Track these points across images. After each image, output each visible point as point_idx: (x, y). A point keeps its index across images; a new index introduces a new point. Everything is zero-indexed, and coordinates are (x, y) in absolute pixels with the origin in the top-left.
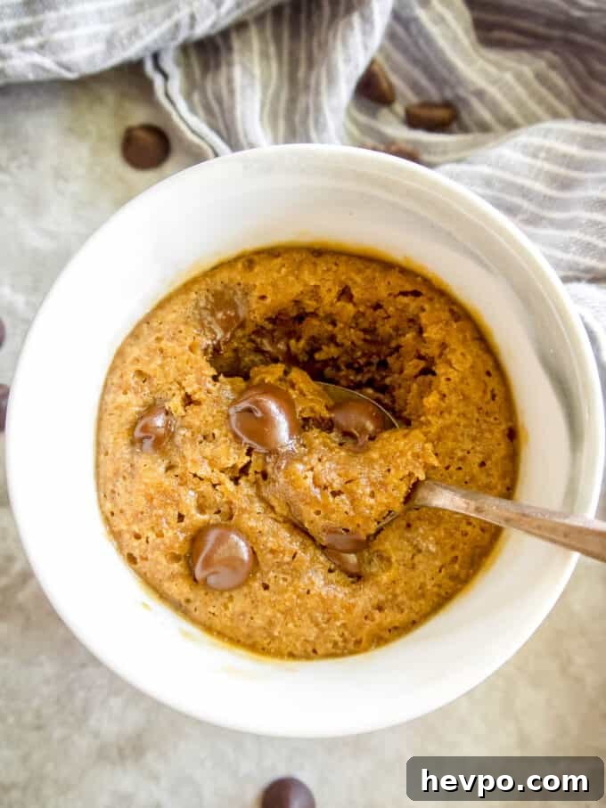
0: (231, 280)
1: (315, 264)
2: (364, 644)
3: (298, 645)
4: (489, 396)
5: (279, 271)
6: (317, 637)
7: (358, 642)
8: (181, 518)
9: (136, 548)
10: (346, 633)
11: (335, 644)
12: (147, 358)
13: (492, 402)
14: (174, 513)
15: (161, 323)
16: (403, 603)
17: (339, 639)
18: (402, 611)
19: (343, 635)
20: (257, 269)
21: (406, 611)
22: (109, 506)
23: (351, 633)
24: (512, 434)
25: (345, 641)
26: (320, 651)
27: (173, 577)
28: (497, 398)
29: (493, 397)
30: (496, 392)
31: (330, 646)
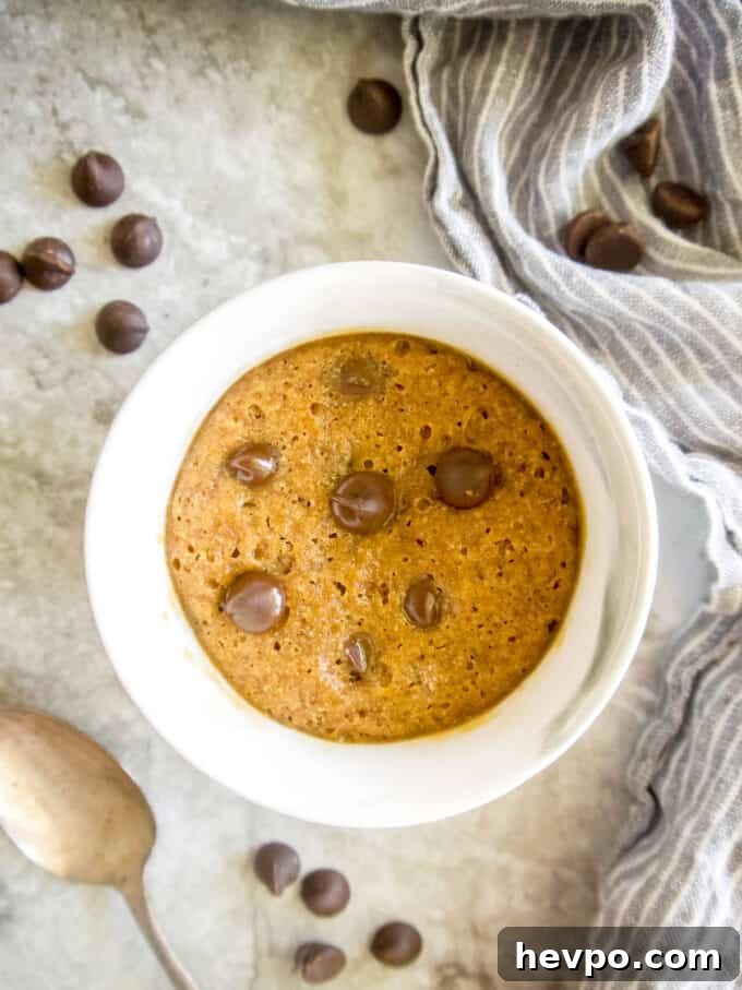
0: (378, 355)
1: (464, 378)
2: (335, 734)
3: (279, 708)
4: (552, 584)
5: (427, 370)
6: (298, 710)
7: (330, 731)
8: (236, 554)
9: (186, 558)
10: (323, 720)
11: (310, 722)
12: (269, 398)
13: (551, 590)
14: (231, 546)
15: (296, 368)
16: (384, 719)
17: (315, 720)
18: (379, 725)
19: (319, 719)
20: (408, 356)
21: (383, 726)
22: (178, 511)
23: (328, 722)
24: (553, 627)
25: (319, 724)
26: (296, 721)
27: (202, 598)
28: (558, 589)
29: (556, 586)
30: (561, 584)
31: (305, 721)
